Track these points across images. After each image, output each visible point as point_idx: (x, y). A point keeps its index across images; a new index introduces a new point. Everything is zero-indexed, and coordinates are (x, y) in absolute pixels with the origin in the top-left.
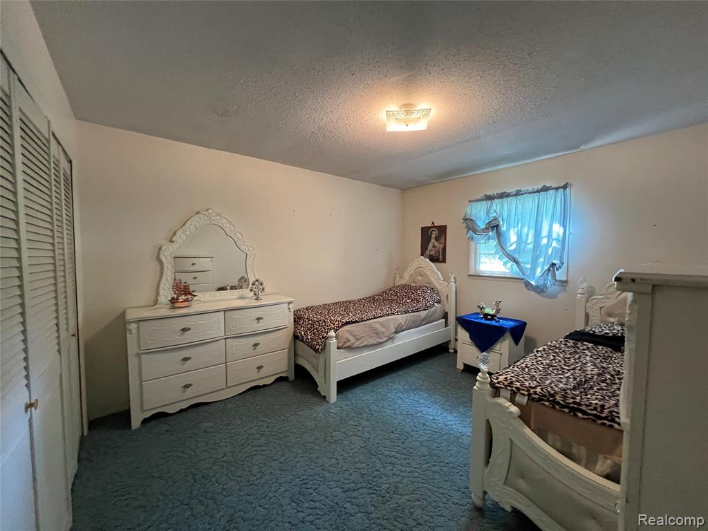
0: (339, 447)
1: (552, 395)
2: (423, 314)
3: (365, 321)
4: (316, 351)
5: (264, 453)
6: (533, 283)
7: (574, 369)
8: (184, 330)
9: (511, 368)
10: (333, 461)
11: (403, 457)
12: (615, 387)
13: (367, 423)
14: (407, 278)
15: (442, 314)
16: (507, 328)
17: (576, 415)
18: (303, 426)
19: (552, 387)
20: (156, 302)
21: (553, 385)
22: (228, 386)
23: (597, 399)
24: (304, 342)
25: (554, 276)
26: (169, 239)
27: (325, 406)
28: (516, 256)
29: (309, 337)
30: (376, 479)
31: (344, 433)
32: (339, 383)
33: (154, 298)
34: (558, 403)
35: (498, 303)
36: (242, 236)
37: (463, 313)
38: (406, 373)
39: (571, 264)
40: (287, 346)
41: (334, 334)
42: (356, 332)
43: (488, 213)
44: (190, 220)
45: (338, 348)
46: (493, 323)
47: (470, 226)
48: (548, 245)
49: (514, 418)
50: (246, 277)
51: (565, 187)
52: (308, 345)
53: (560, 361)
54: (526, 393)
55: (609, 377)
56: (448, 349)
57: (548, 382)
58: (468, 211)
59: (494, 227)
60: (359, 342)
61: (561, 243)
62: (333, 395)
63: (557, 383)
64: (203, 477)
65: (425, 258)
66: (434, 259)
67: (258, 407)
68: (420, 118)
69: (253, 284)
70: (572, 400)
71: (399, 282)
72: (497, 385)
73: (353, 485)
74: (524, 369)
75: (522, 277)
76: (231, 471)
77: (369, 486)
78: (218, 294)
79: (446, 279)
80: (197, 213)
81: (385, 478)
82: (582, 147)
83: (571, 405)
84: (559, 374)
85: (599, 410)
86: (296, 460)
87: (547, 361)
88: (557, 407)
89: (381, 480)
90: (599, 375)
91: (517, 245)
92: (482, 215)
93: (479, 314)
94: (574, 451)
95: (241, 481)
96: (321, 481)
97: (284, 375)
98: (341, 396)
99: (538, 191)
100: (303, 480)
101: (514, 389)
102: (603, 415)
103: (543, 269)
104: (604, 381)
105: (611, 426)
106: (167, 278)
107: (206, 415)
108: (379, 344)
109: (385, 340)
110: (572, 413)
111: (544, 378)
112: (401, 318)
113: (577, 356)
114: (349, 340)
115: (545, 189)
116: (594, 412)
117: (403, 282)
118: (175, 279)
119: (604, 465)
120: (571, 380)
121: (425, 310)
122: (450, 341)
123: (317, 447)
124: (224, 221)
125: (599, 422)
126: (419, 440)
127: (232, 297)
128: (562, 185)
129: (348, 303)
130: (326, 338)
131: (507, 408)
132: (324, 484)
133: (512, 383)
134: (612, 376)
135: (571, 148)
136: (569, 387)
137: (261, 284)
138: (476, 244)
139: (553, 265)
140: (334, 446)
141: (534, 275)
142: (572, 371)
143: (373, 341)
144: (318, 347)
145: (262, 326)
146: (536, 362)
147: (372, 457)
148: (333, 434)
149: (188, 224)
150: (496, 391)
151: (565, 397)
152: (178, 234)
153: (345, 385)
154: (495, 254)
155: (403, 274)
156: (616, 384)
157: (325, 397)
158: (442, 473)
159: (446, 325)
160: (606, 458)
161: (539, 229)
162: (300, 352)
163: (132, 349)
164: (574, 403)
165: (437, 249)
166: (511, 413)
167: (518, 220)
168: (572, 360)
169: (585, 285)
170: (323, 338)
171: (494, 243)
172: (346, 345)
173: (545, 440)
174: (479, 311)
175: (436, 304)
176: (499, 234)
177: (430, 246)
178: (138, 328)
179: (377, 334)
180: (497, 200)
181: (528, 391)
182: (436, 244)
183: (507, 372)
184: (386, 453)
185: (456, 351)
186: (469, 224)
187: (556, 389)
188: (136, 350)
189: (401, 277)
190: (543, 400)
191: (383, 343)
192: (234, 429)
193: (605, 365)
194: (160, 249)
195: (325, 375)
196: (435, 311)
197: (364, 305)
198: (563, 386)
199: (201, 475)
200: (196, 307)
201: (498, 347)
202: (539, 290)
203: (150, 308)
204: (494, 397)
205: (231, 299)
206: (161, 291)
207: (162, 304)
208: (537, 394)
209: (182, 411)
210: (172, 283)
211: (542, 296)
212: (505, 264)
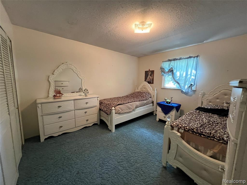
0: (116, 147)
1: (192, 129)
2: (145, 102)
3: (125, 104)
4: (108, 114)
5: (89, 150)
6: (184, 91)
7: (199, 120)
8: (59, 107)
9: (178, 120)
10: (114, 152)
11: (138, 150)
12: (214, 126)
13: (126, 139)
14: (140, 89)
15: (152, 102)
16: (174, 107)
17: (201, 136)
18: (103, 140)
19: (192, 127)
20: (48, 96)
21: (193, 126)
22: (76, 127)
23: (208, 130)
24: (103, 111)
25: (191, 89)
26: (52, 73)
27: (111, 134)
28: (179, 81)
29: (105, 109)
30: (129, 158)
31: (118, 142)
32: (116, 125)
33: (47, 95)
34: (195, 132)
35: (172, 98)
36: (80, 72)
37: (159, 101)
38: (139, 122)
39: (198, 84)
40: (97, 113)
41: (114, 109)
42: (122, 108)
43: (169, 66)
44: (60, 66)
45: (115, 113)
46: (170, 105)
47: (163, 70)
48: (190, 78)
49: (179, 137)
50: (82, 88)
51: (197, 57)
52: (105, 113)
53: (194, 118)
54: (183, 129)
55: (211, 123)
56: (153, 114)
57: (191, 125)
58: (162, 65)
59: (171, 71)
60: (123, 111)
61: (195, 77)
62: (114, 130)
63: (194, 125)
64: (67, 158)
65: (146, 82)
66: (149, 83)
67: (87, 134)
68: (148, 27)
69: (84, 91)
70: (199, 131)
71: (137, 91)
72: (173, 126)
73: (121, 160)
74: (182, 120)
75: (180, 89)
76: (78, 156)
77: (127, 160)
78: (71, 94)
79: (154, 90)
80: (63, 64)
81: (132, 158)
82: (204, 42)
83: (200, 133)
84: (194, 122)
85: (209, 134)
86: (101, 152)
87: (190, 118)
88: (194, 133)
89: (131, 158)
90: (208, 122)
91: (179, 78)
92: (167, 66)
93: (164, 102)
94: (199, 148)
95: (81, 160)
96: (110, 159)
97: (96, 123)
98: (116, 130)
99: (188, 58)
100: (103, 159)
101: (179, 127)
102: (211, 136)
103: (188, 86)
104: (210, 124)
105: (213, 140)
106: (52, 88)
107: (68, 136)
108: (130, 112)
109: (132, 110)
110: (200, 135)
111: (189, 123)
112: (138, 103)
113: (200, 116)
114: (119, 111)
115: (190, 57)
116: (208, 135)
117: (138, 91)
118: (55, 88)
119: (210, 153)
120: (199, 124)
121: (146, 100)
122: (154, 111)
123: (108, 147)
124: (73, 67)
125: (209, 138)
126: (144, 144)
127: (76, 95)
128: (196, 56)
129: (119, 98)
130: (111, 110)
131: (177, 134)
132: (111, 160)
133: (178, 125)
134: (212, 122)
135: (201, 42)
136: (198, 126)
137: (87, 90)
138: (164, 77)
139: (191, 85)
140: (114, 147)
141: (185, 88)
142: (199, 121)
143: (128, 111)
144: (108, 113)
145: (88, 105)
146: (186, 118)
147: (128, 151)
148: (114, 143)
149: (59, 68)
150: (172, 128)
151: (197, 130)
152: (55, 71)
153: (118, 126)
154: (171, 81)
155: (138, 88)
156: (214, 125)
157: (111, 130)
158: (152, 156)
159: (153, 106)
160: (211, 150)
161: (187, 72)
162: (102, 115)
163: (39, 114)
164: (200, 132)
165: (150, 79)
166: (178, 135)
167: (180, 69)
168: (198, 117)
169: (202, 92)
170: (110, 110)
171: (171, 77)
172: (118, 112)
173: (189, 144)
174: (165, 101)
175: (150, 98)
176: (173, 74)
177: (148, 77)
178: (41, 106)
179: (129, 108)
180: (173, 61)
181: (184, 128)
182: (150, 77)
183: (176, 121)
184: (132, 149)
185: (156, 115)
186: (162, 70)
187: (194, 127)
188: (41, 114)
189: (138, 89)
190: (190, 131)
191: (131, 111)
192: (78, 141)
193: (209, 119)
194: (49, 77)
195: (111, 123)
196: (149, 101)
197: (124, 99)
198: (196, 126)
199: (66, 158)
200: (63, 98)
201: (171, 113)
202: (186, 93)
203: (45, 99)
204: (172, 130)
205: (76, 96)
206: (50, 93)
207: (50, 97)
208: (187, 129)
209: (59, 135)
210: (54, 89)
211: (187, 96)
212: (174, 84)
